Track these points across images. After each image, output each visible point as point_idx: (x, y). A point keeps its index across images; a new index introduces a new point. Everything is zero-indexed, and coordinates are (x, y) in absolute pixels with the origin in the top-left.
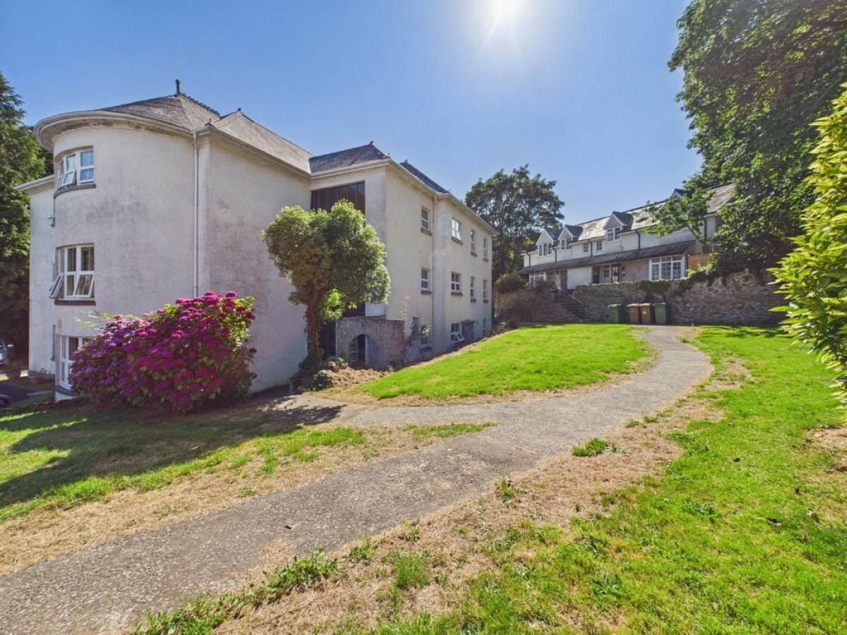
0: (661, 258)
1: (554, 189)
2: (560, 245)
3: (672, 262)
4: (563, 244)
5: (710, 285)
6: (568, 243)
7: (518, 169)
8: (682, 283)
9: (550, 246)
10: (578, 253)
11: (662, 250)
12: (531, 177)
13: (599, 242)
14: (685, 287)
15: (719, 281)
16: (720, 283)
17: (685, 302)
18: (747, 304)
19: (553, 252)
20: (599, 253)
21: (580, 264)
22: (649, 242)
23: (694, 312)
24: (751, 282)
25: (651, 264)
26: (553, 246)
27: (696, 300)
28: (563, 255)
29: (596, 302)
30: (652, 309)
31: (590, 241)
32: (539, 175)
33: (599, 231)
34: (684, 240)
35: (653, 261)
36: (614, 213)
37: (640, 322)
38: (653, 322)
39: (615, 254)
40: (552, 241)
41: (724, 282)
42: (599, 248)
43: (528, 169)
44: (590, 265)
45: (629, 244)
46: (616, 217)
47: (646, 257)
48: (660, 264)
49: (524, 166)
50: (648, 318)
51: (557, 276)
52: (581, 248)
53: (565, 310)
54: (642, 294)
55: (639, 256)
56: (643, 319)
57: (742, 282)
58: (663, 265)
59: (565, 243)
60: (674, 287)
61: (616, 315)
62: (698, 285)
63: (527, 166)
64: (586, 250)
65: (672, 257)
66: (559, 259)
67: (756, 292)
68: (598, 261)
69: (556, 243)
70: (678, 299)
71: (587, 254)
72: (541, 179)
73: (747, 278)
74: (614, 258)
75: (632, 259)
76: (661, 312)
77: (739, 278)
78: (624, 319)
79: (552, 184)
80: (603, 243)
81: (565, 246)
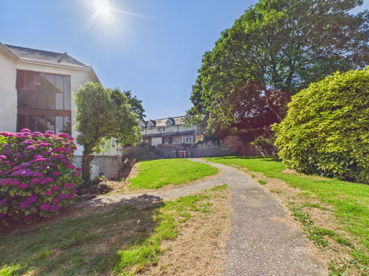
0: (185, 136)
1: (141, 104)
2: (148, 128)
3: (189, 137)
4: (149, 128)
5: (202, 145)
6: (151, 127)
7: (126, 91)
8: (195, 144)
9: (144, 128)
10: (155, 131)
11: (186, 133)
12: (132, 96)
13: (164, 128)
14: (195, 145)
15: (204, 144)
16: (205, 144)
17: (196, 150)
18: (212, 151)
19: (145, 130)
20: (164, 132)
21: (157, 136)
22: (181, 130)
23: (198, 154)
24: (212, 144)
25: (183, 137)
26: (145, 128)
27: (199, 150)
28: (149, 132)
29: (166, 151)
30: (187, 153)
31: (160, 127)
32: (136, 97)
33: (163, 124)
34: (191, 130)
35: (183, 136)
36: (169, 118)
37: (183, 157)
38: (187, 157)
39: (170, 133)
40: (144, 126)
41: (206, 144)
42: (164, 130)
43: (130, 92)
44: (161, 136)
45: (175, 130)
46: (170, 120)
47: (181, 135)
48: (185, 137)
49: (129, 91)
50: (186, 156)
51: (147, 140)
52: (157, 130)
53: (155, 154)
54: (182, 148)
55: (178, 134)
56: (184, 157)
57: (210, 144)
58: (186, 138)
59: (150, 127)
60: (192, 145)
61: (175, 155)
62: (199, 145)
63: (130, 91)
64: (159, 131)
65: (189, 136)
66: (147, 134)
67: (213, 147)
68: (164, 135)
69: (146, 127)
70: (194, 149)
71: (159, 132)
72: (136, 98)
73: (211, 143)
74: (170, 134)
75: (176, 135)
76: (189, 153)
77: (209, 143)
78: (178, 156)
79: (141, 102)
80: (165, 129)
81: (150, 128)
